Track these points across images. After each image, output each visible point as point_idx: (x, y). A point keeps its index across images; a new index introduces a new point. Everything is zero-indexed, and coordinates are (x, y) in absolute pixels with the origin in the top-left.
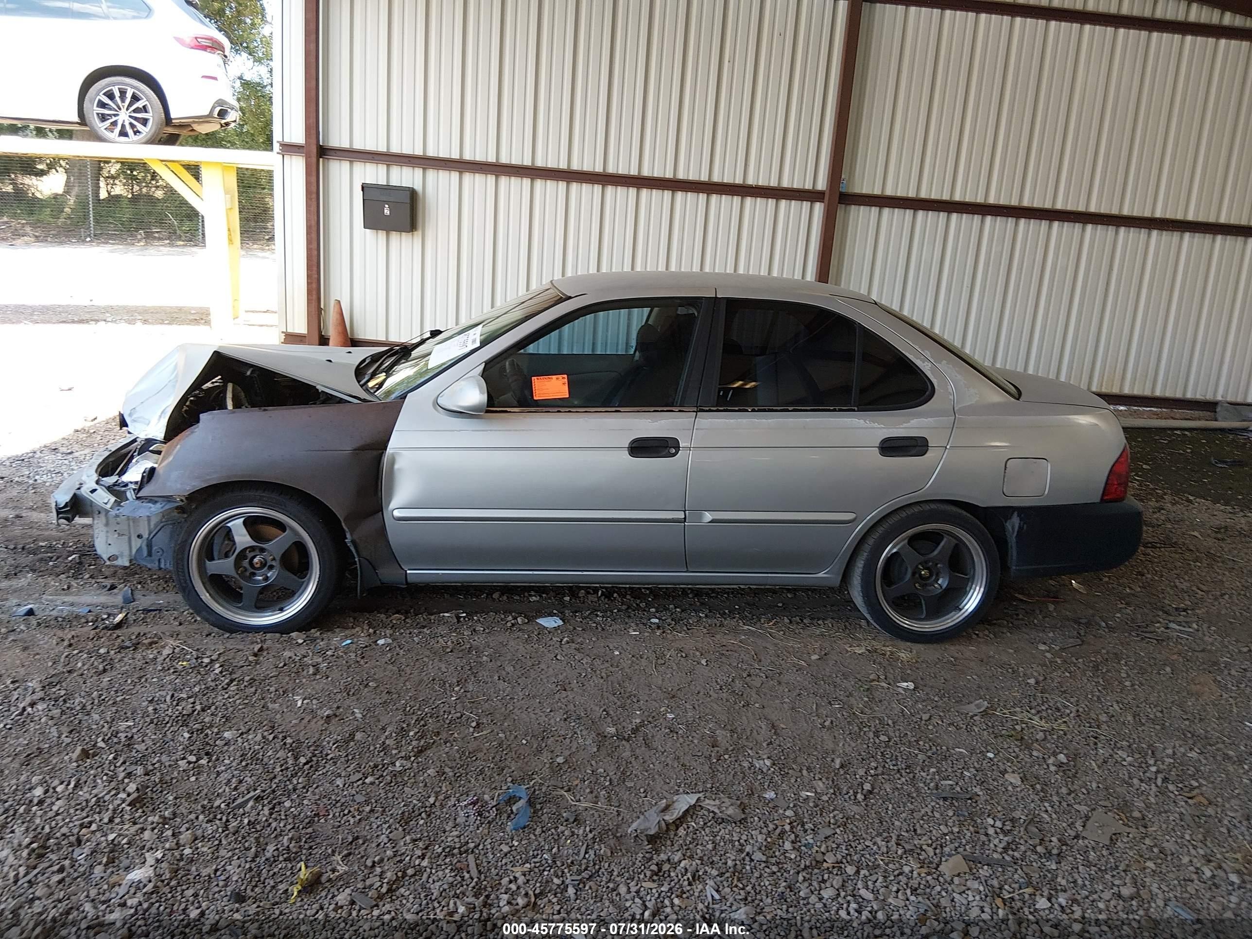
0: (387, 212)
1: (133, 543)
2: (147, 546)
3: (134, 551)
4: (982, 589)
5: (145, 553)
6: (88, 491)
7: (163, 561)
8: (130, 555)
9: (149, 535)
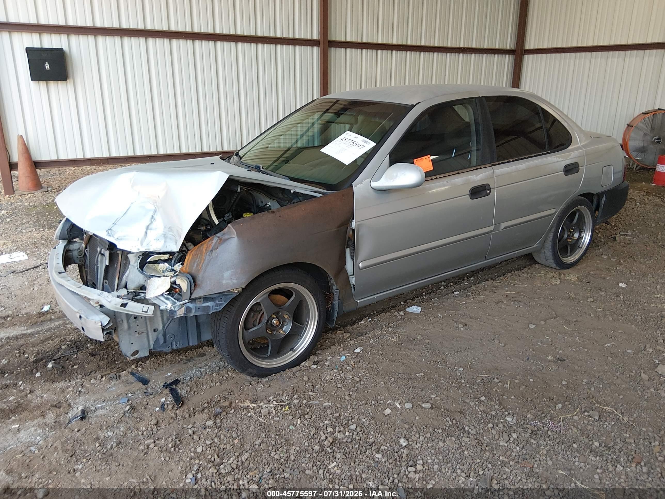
0: (47, 67)
1: (150, 337)
2: (163, 336)
3: (152, 343)
4: (590, 233)
5: (162, 341)
6: (119, 306)
7: (174, 343)
8: (149, 346)
9: (164, 327)
